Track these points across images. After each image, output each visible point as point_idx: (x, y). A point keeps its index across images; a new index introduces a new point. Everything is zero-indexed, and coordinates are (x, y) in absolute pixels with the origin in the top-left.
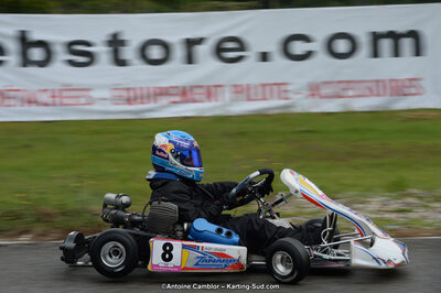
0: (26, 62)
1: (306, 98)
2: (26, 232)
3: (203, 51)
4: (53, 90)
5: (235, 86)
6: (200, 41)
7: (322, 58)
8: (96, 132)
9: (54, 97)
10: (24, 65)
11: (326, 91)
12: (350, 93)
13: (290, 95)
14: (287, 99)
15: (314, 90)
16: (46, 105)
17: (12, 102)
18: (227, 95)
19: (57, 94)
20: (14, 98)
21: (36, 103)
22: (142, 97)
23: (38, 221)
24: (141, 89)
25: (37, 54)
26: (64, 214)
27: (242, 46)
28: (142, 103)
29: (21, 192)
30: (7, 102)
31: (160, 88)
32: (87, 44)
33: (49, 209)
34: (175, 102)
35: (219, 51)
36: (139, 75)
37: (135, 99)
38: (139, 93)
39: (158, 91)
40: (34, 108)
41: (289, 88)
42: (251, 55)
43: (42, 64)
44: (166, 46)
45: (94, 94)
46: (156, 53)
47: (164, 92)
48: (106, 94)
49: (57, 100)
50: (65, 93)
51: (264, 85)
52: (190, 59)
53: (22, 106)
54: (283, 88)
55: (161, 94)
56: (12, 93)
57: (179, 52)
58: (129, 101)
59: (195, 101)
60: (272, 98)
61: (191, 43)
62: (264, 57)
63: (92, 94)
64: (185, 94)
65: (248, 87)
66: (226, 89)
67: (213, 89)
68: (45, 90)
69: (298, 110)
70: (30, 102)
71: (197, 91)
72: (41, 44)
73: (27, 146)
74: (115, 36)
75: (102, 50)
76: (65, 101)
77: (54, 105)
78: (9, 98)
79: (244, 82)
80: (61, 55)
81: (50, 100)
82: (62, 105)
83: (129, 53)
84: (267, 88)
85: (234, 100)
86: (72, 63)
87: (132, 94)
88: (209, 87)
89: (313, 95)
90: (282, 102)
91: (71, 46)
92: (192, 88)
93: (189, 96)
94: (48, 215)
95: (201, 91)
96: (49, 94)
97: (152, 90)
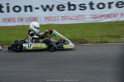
0: (70, 9)
3: (113, 5)
4: (76, 16)
5: (121, 14)
6: (112, 3)
8: (86, 25)
9: (76, 18)
16: (74, 20)
17: (66, 19)
18: (119, 16)
19: (77, 17)
24: (97, 15)
25: (72, 7)
28: (98, 19)
30: (65, 19)
31: (102, 15)
32: (84, 5)
33: (77, 39)
34: (105, 18)
35: (117, 5)
36: (97, 12)
37: (96, 17)
38: (97, 16)
40: (71, 21)
43: (73, 10)
44: (104, 4)
46: (101, 6)
48: (89, 17)
49: (77, 18)
50: (79, 17)
52: (110, 7)
55: (102, 16)
56: (66, 17)
57: (107, 6)
58: (94, 18)
59: (111, 18)
61: (110, 4)
63: (85, 17)
64: (108, 16)
66: (119, 14)
67: (116, 15)
68: (74, 16)
70: (71, 19)
72: (73, 5)
73: (71, 28)
74: (91, 2)
75: (88, 6)
76: (79, 19)
77: (76, 20)
78: (66, 18)
80: (78, 7)
82: (78, 19)
83: (94, 6)
85: (121, 17)
86: (80, 9)
87: (95, 16)
88: (114, 14)
91: (80, 5)
95: (112, 15)
96: (75, 17)
97: (100, 16)
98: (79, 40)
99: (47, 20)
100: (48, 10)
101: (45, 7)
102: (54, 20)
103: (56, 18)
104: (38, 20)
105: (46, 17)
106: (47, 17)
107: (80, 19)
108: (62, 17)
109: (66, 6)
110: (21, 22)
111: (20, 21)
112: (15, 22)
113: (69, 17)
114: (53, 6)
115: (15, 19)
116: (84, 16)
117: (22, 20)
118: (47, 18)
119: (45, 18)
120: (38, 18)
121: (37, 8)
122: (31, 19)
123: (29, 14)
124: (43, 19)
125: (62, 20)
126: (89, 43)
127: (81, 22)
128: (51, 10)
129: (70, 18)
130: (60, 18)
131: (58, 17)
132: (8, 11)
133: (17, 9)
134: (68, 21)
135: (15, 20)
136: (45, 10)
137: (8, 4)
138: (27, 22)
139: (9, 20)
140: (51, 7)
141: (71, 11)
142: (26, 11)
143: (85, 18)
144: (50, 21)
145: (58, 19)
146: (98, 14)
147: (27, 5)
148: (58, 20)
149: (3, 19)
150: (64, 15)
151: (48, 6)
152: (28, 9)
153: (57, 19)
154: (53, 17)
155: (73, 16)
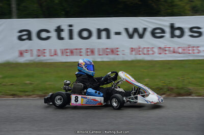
0: (173, 36)
4: (184, 47)
8: (199, 64)
16: (179, 53)
17: (167, 52)
19: (185, 49)
21: (177, 52)
23: (168, 90)
25: (177, 33)
32: (199, 28)
40: (174, 54)
43: (179, 37)
49: (185, 51)
50: (188, 49)
56: (167, 49)
68: (181, 48)
70: (174, 52)
72: (180, 29)
73: (170, 68)
77: (184, 53)
78: (166, 51)
80: (187, 33)
81: (182, 52)
86: (192, 36)
91: (191, 29)
94: (172, 89)
98: (176, 90)
99: (134, 53)
100: (136, 36)
101: (131, 31)
102: (145, 53)
103: (149, 50)
104: (119, 53)
105: (132, 48)
106: (135, 49)
107: (190, 52)
108: (160, 48)
110: (91, 56)
111: (89, 53)
112: (81, 55)
113: (172, 49)
114: (145, 29)
115: (82, 50)
116: (198, 47)
117: (92, 52)
118: (133, 50)
119: (131, 50)
120: (118, 50)
121: (118, 33)
122: (108, 50)
123: (104, 42)
124: (128, 51)
125: (160, 54)
126: (193, 95)
127: (191, 58)
128: (141, 36)
129: (174, 49)
130: (156, 50)
131: (153, 48)
132: (71, 37)
133: (85, 34)
135: (81, 52)
136: (131, 36)
137: (71, 26)
138: (100, 55)
139: (72, 52)
140: (141, 31)
141: (176, 39)
142: (99, 37)
143: (198, 50)
144: (140, 54)
145: (153, 51)
147: (102, 28)
148: (153, 54)
149: (62, 50)
150: (162, 46)
151: (136, 30)
152: (104, 34)
153: (151, 52)
154: (144, 48)
155: (179, 48)
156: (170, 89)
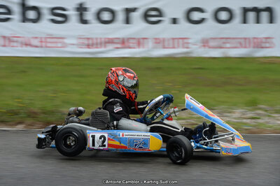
0: (25, 19)
1: (200, 48)
2: (20, 123)
3: (136, 16)
4: (41, 38)
5: (156, 39)
6: (134, 10)
7: (211, 23)
9: (41, 42)
10: (24, 22)
11: (212, 44)
12: (228, 45)
13: (190, 46)
14: (187, 48)
15: (205, 43)
16: (36, 47)
17: (15, 44)
18: (150, 44)
19: (43, 40)
20: (17, 42)
21: (30, 45)
22: (97, 44)
23: (29, 116)
24: (97, 39)
25: (32, 15)
26: (44, 113)
27: (160, 14)
28: (97, 48)
29: (19, 99)
30: (12, 44)
31: (109, 39)
32: (63, 9)
33: (36, 110)
34: (117, 48)
35: (146, 16)
36: (96, 30)
37: (93, 45)
38: (95, 41)
39: (107, 40)
40: (29, 48)
41: (190, 41)
42: (166, 19)
43: (35, 21)
44: (112, 12)
45: (66, 41)
46: (106, 16)
47: (111, 41)
48: (74, 41)
49: (44, 44)
50: (48, 40)
51: (173, 39)
52: (128, 21)
53: (22, 47)
54: (186, 41)
55: (109, 42)
56: (15, 39)
57: (121, 16)
58: (88, 46)
59: (130, 48)
60: (178, 47)
61: (128, 11)
62: (175, 21)
64: (124, 43)
65: (164, 40)
66: (150, 40)
67: (141, 40)
68: (36, 38)
69: (195, 55)
70: (26, 45)
71: (131, 41)
72: (34, 8)
73: (24, 72)
74: (81, 5)
75: (72, 13)
76: (49, 45)
77: (42, 47)
78: (14, 41)
79: (161, 36)
80: (47, 16)
81: (39, 44)
82: (47, 47)
83: (89, 16)
84: (176, 41)
85: (154, 48)
86: (54, 21)
87: (90, 42)
88: (139, 39)
89: (204, 46)
90: (185, 50)
91: (53, 11)
92: (129, 39)
93: (126, 44)
94: (35, 113)
95: (134, 41)
96: (39, 40)
97: (103, 40)
98: (42, 116)
108: (4, 37)
109: (16, 9)
113: (22, 40)
116: (63, 38)
125: (4, 46)
134: (20, 48)
141: (29, 24)
146: (99, 37)
150: (7, 34)
155: (34, 38)
156: (32, 115)
